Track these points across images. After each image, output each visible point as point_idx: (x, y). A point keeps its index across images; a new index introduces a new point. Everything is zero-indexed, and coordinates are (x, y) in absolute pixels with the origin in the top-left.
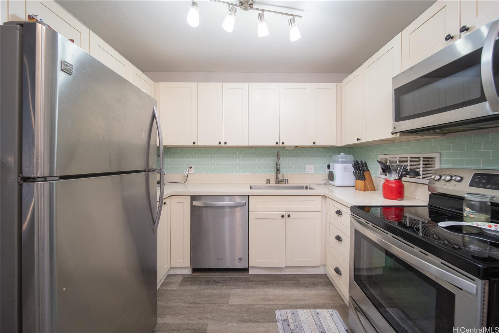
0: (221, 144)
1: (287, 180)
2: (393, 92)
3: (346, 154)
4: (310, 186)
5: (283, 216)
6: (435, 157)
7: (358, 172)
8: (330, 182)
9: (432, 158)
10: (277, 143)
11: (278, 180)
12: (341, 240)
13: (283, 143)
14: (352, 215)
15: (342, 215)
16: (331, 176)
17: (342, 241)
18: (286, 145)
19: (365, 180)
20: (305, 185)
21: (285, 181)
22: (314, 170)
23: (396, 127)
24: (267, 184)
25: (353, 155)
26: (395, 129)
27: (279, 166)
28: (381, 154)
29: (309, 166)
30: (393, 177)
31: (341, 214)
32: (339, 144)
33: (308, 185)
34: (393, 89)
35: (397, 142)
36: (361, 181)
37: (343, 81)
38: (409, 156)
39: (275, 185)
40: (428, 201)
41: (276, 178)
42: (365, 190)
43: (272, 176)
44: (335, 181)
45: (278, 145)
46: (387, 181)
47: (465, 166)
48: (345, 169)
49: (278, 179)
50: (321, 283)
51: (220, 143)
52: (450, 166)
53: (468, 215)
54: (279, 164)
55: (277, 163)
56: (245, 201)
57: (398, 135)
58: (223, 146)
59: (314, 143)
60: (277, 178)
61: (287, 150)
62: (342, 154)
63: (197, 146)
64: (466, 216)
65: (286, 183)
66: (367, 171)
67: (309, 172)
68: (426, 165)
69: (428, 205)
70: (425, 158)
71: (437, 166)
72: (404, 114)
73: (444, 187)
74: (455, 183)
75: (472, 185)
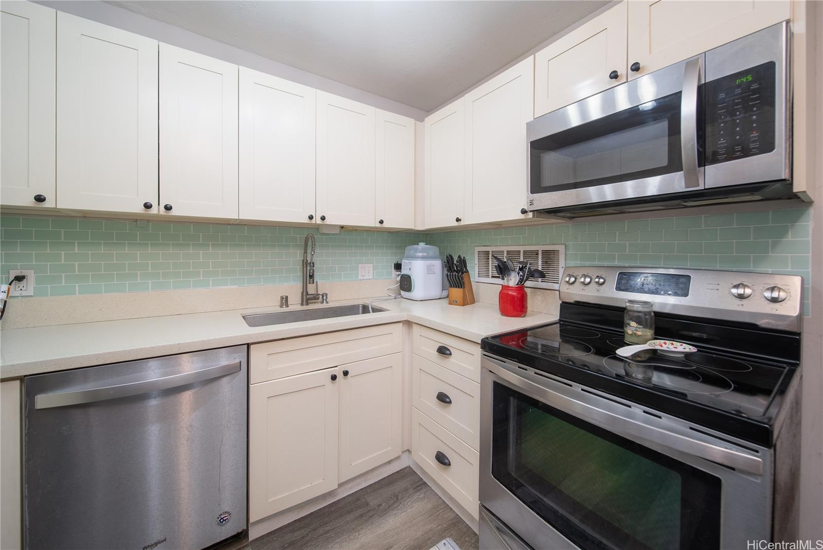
0: (154, 210)
1: (325, 295)
2: (528, 145)
3: (429, 244)
4: (372, 304)
5: (334, 378)
6: (558, 251)
7: (453, 275)
8: (402, 292)
9: (555, 252)
10: (311, 218)
11: (308, 296)
12: (448, 400)
13: (323, 218)
14: (484, 355)
15: (451, 354)
16: (406, 284)
17: (450, 402)
18: (328, 223)
19: (464, 287)
20: (361, 302)
21: (321, 296)
22: (373, 273)
23: (534, 202)
24: (281, 306)
25: (439, 247)
26: (531, 205)
27: (313, 266)
28: (478, 244)
29: (365, 265)
30: (513, 280)
31: (448, 352)
32: (420, 227)
33: (367, 302)
34: (527, 141)
35: (504, 228)
36: (459, 289)
37: (426, 119)
38: (522, 249)
39: (300, 308)
40: (559, 315)
41: (303, 292)
42: (464, 304)
43: (293, 288)
44: (413, 291)
45: (313, 221)
46: (505, 288)
47: (596, 263)
48: (430, 270)
49: (307, 294)
50: (406, 490)
51: (148, 206)
52: (578, 263)
53: (635, 332)
54: (313, 263)
55: (303, 261)
56: (238, 358)
57: (530, 215)
58: (158, 216)
59: (381, 222)
60: (305, 293)
61: (324, 234)
62: (422, 245)
63: (55, 210)
64: (632, 334)
65: (322, 302)
66: (465, 272)
67: (364, 278)
68: (546, 263)
69: (560, 320)
70: (544, 252)
71: (562, 263)
72: (546, 182)
73: (583, 293)
74: (597, 286)
75: (619, 288)
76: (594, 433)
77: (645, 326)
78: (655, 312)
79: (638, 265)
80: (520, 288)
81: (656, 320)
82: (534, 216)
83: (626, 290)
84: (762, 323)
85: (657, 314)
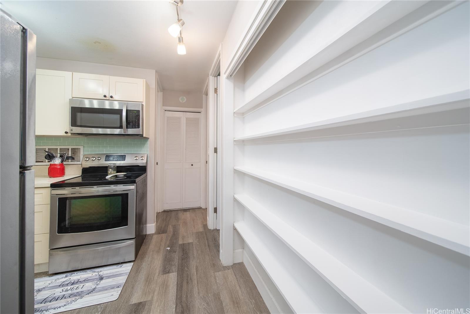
2: (70, 108)
6: (80, 148)
9: (78, 149)
23: (72, 130)
26: (70, 131)
30: (57, 161)
34: (70, 106)
38: (58, 147)
40: (81, 173)
46: (52, 165)
47: (97, 153)
64: (110, 172)
68: (74, 153)
69: (82, 175)
70: (72, 149)
71: (82, 153)
72: (78, 124)
73: (93, 163)
74: (98, 161)
75: (105, 161)
76: (101, 197)
77: (114, 171)
78: (117, 166)
79: (112, 153)
80: (62, 165)
81: (117, 169)
82: (71, 135)
83: (108, 161)
84: (140, 165)
85: (117, 167)
